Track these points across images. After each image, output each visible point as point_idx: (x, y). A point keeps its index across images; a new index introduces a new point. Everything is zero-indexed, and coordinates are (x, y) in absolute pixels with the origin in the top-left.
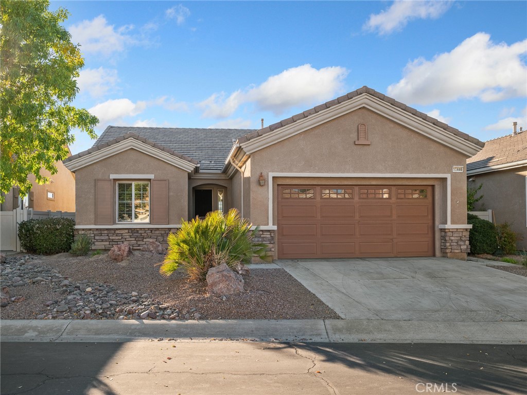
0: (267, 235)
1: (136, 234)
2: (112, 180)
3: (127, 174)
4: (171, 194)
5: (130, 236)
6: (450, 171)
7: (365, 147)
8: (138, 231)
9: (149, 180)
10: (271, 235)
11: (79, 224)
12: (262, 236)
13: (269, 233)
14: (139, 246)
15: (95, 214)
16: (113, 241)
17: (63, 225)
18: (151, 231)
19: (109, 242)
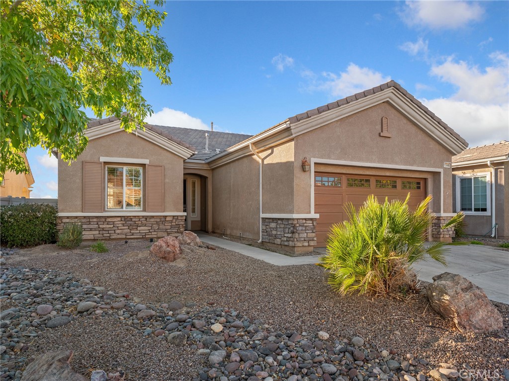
0: (309, 224)
1: (130, 222)
2: (103, 163)
3: (119, 157)
4: (167, 180)
5: (123, 224)
6: (442, 167)
7: (387, 139)
8: (132, 219)
9: (143, 165)
10: (313, 223)
11: (62, 211)
12: (305, 225)
13: (311, 222)
14: (133, 235)
15: (82, 199)
16: (103, 230)
17: (45, 211)
18: (146, 219)
19: (99, 231)
